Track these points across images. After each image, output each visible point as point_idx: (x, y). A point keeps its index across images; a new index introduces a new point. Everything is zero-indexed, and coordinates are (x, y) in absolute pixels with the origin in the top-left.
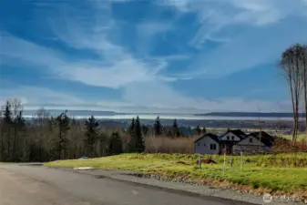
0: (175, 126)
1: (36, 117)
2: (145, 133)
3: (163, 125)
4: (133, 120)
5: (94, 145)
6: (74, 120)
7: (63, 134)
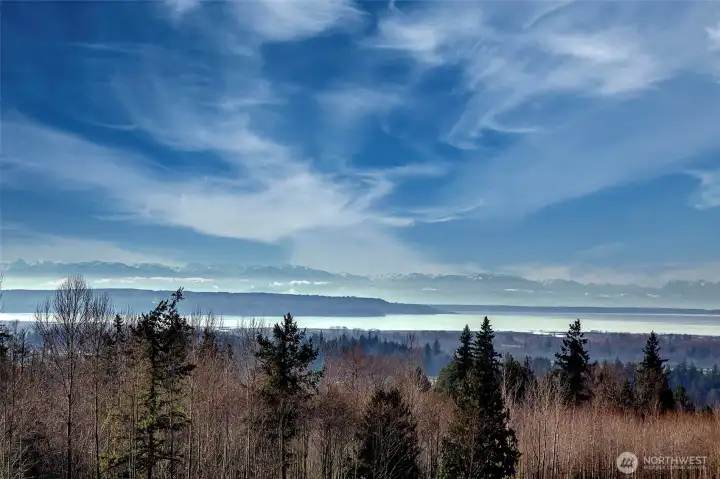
0: (653, 362)
1: (52, 318)
2: (519, 396)
3: (595, 357)
4: (466, 335)
5: (295, 445)
6: (209, 335)
7: (163, 395)
